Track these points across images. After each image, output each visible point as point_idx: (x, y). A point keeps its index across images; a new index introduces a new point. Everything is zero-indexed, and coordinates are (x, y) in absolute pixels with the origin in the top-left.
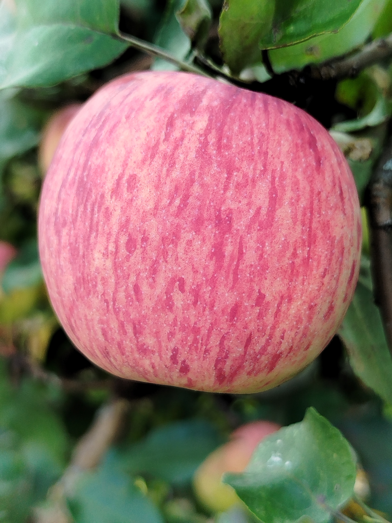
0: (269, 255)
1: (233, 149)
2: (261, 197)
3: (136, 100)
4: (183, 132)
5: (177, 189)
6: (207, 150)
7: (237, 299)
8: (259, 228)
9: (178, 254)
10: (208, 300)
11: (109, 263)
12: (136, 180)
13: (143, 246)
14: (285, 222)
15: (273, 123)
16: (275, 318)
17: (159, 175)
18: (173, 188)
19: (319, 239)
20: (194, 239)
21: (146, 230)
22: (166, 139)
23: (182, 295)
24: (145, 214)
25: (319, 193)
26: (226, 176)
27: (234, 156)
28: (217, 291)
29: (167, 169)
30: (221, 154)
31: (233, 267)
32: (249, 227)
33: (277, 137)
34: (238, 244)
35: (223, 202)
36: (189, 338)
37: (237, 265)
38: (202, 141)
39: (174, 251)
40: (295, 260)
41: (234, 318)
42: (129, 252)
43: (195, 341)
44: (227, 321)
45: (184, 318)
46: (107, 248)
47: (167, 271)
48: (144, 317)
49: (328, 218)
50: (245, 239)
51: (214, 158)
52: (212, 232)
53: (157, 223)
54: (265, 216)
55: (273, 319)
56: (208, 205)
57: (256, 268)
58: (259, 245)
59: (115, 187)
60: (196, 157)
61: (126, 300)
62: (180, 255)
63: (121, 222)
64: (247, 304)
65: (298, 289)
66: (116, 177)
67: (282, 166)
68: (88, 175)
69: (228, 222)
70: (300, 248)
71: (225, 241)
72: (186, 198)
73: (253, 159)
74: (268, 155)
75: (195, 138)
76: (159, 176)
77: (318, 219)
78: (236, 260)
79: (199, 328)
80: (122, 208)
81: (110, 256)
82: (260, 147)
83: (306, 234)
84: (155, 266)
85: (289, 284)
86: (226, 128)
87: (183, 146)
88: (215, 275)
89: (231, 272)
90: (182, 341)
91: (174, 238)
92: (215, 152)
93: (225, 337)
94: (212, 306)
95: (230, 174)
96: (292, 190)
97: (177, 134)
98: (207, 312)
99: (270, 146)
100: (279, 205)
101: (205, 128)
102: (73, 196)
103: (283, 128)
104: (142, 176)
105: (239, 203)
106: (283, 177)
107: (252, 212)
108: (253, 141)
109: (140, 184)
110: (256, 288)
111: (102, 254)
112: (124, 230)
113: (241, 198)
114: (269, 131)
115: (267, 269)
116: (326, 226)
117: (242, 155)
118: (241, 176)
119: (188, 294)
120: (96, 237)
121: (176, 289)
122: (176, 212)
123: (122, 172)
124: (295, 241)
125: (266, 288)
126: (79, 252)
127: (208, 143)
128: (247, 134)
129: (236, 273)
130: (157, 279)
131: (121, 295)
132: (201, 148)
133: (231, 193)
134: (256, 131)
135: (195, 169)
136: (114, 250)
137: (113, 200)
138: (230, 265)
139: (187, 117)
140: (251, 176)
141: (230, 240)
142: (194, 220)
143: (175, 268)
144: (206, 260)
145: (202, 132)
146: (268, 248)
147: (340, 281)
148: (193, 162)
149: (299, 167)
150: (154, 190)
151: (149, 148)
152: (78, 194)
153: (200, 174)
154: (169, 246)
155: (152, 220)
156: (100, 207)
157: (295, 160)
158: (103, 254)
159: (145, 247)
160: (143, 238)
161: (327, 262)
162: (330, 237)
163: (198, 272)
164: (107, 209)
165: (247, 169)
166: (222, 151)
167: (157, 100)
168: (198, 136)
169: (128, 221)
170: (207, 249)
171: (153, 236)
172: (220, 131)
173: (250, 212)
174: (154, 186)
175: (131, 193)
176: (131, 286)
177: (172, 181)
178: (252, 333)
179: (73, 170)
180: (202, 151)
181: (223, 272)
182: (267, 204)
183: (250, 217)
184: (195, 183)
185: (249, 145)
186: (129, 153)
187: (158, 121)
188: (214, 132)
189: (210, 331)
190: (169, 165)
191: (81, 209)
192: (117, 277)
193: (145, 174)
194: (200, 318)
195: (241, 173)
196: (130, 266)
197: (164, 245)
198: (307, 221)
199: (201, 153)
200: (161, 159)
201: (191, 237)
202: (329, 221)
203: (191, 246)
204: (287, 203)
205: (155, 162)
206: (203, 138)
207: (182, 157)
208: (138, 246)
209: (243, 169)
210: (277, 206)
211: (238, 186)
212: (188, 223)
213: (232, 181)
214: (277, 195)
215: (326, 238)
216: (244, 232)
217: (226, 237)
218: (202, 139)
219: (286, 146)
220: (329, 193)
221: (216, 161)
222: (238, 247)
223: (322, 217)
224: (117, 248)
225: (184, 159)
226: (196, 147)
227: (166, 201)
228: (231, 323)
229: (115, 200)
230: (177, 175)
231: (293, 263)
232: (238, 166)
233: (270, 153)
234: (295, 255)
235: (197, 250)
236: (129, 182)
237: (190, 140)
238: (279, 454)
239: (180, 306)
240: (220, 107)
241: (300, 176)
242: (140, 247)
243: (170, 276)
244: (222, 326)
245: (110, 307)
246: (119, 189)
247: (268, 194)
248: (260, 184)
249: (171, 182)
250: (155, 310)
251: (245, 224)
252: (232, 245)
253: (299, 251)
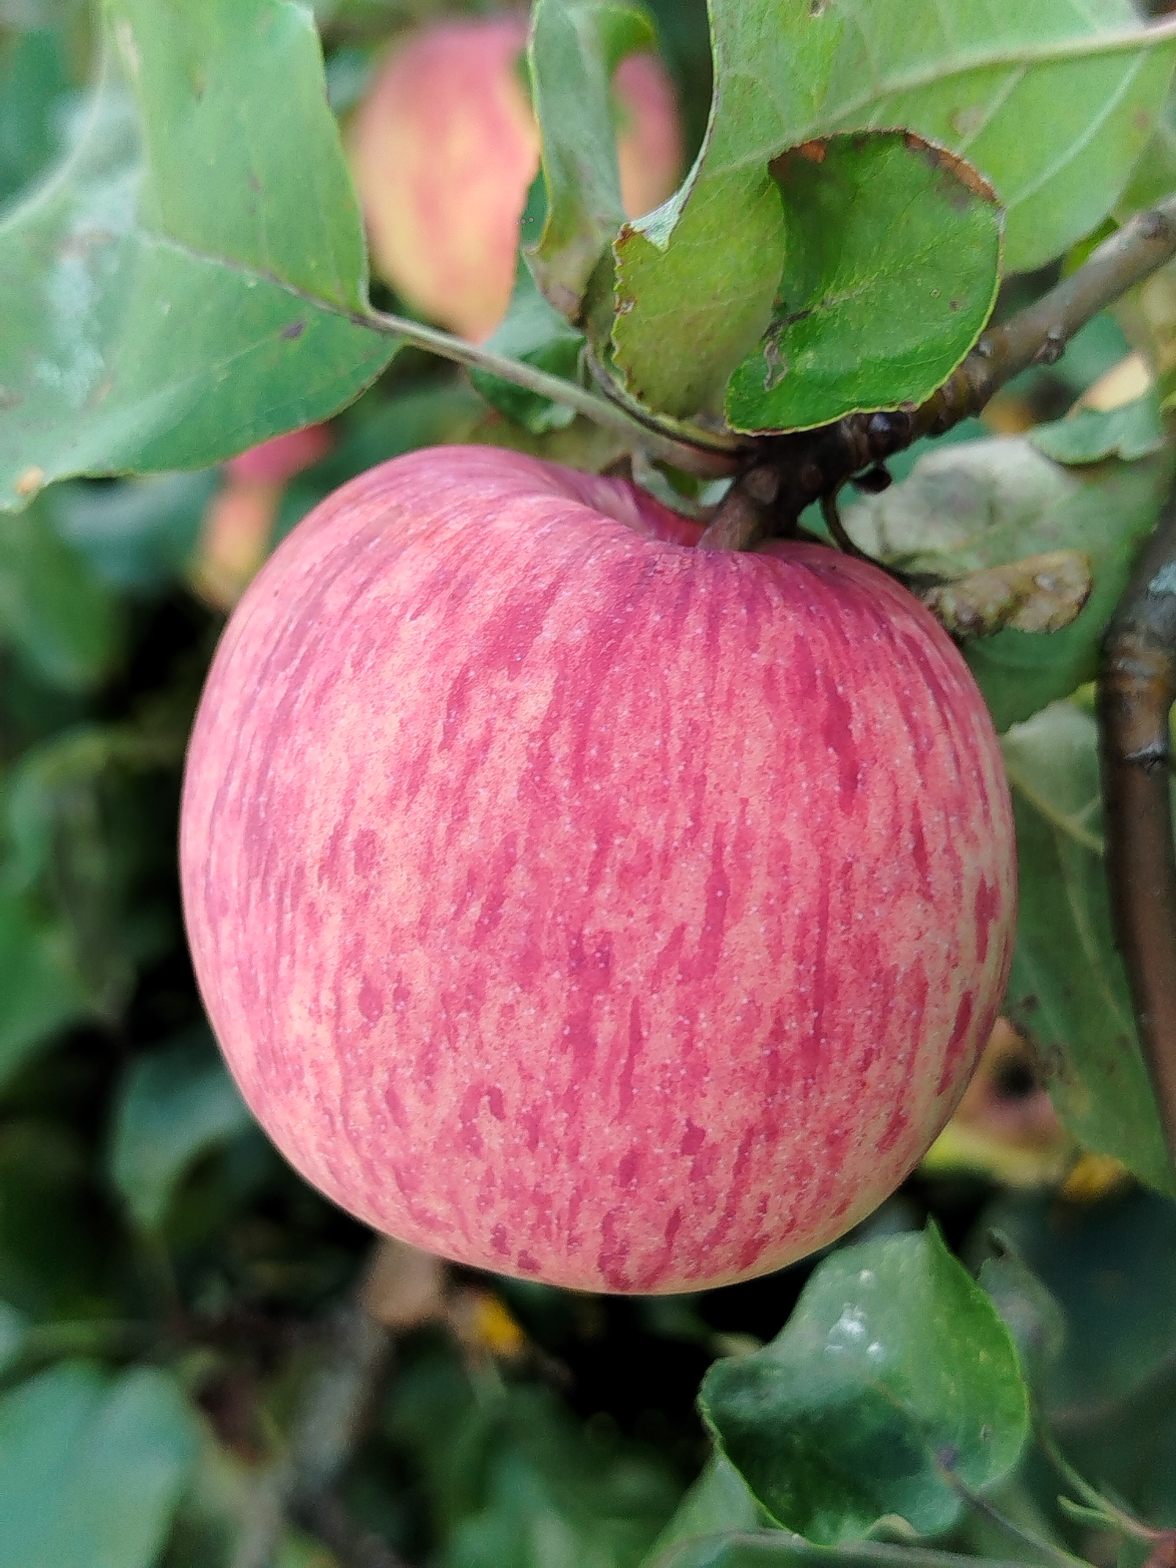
0: (708, 1040)
1: (613, 775)
2: (687, 898)
3: (381, 613)
4: (489, 726)
5: (472, 878)
6: (546, 778)
7: (635, 1139)
8: (680, 977)
9: (483, 1035)
10: (563, 1140)
11: (324, 1033)
12: (374, 847)
13: (398, 1007)
14: (750, 958)
15: (726, 687)
16: (735, 1175)
17: (428, 841)
18: (463, 875)
19: (845, 986)
20: (518, 1002)
21: (403, 972)
22: (446, 745)
23: (499, 1124)
24: (397, 933)
25: (848, 867)
26: (594, 847)
27: (617, 794)
28: (582, 1122)
29: (447, 824)
30: (582, 790)
31: (619, 1071)
32: (655, 976)
33: (733, 730)
34: (628, 1017)
35: (588, 913)
36: (526, 1212)
37: (629, 1067)
38: (536, 752)
39: (472, 1028)
40: (779, 1047)
41: (630, 1180)
42: (368, 1017)
43: (542, 1219)
44: (614, 1184)
45: (510, 1172)
46: (316, 1000)
47: (460, 1070)
48: (418, 1159)
49: (874, 928)
50: (644, 1006)
51: (564, 799)
52: (562, 989)
53: (427, 960)
54: (696, 947)
55: (731, 1176)
56: (550, 921)
57: (676, 1070)
58: (681, 1018)
59: (328, 854)
60: (519, 798)
61: (370, 1119)
62: (488, 1036)
63: (344, 943)
64: (661, 1151)
65: (791, 1107)
66: (329, 830)
67: (743, 811)
68: (268, 805)
69: (602, 965)
70: (793, 1017)
71: (595, 1011)
72: (495, 901)
73: (665, 801)
74: (705, 785)
75: (517, 744)
76: (430, 843)
77: (843, 937)
78: (626, 1054)
79: (548, 1196)
80: (344, 911)
81: (324, 1017)
82: (685, 766)
83: (809, 979)
84: (430, 1056)
85: (766, 1100)
86: (598, 712)
87: (487, 765)
88: (576, 1087)
89: (615, 1079)
90: (512, 1216)
91: (470, 997)
92: (566, 783)
93: (613, 1216)
94: (574, 1154)
95: (604, 842)
96: (769, 873)
97: (472, 730)
98: (563, 1165)
99: (712, 760)
100: (734, 917)
101: (545, 713)
102: (237, 846)
103: (752, 699)
104: (389, 839)
105: (628, 916)
106: (744, 842)
107: (662, 938)
108: (669, 747)
109: (383, 857)
110: (681, 1117)
111: (307, 1010)
112: (353, 965)
113: (633, 905)
114: (714, 713)
115: (706, 1075)
116: (867, 949)
117: (638, 789)
118: (634, 847)
119: (514, 1124)
120: (292, 965)
121: (484, 1111)
122: (472, 936)
123: (342, 818)
124: (778, 1003)
125: (705, 1116)
126: (257, 991)
127: (551, 759)
128: (653, 728)
129: (626, 1083)
130: (437, 1085)
131: (359, 1107)
132: (532, 773)
133: (608, 891)
134: (677, 718)
135: (516, 828)
136: (333, 1007)
137: (325, 887)
138: (610, 1067)
139: (501, 681)
140: (658, 847)
141: (607, 1008)
142: (517, 957)
143: (477, 1065)
144: (550, 1052)
145: (535, 727)
146: (704, 1025)
147: (917, 1062)
148: (510, 810)
149: (791, 806)
150: (418, 876)
151: (405, 765)
152: (248, 846)
153: (530, 844)
154: (460, 1015)
155: (416, 951)
156: (295, 897)
157: (781, 788)
158: (310, 1009)
159: (402, 1012)
160: (396, 991)
161: (872, 1034)
162: (879, 972)
163: (532, 1078)
164: (312, 905)
165: (649, 826)
166: (586, 780)
167: (428, 621)
168: (525, 738)
169: (359, 945)
170: (551, 1026)
171: (422, 989)
172: (583, 720)
173: (656, 939)
174: (419, 868)
175: (364, 877)
176: (379, 1093)
177: (460, 858)
178: (681, 1208)
179: (237, 773)
180: (534, 781)
181: (594, 1080)
182: (700, 916)
183: (656, 952)
184: (517, 866)
185: (657, 760)
186: (358, 770)
187: (429, 689)
188: (565, 725)
189: (575, 1203)
190: (453, 817)
191: (256, 887)
192: (346, 1069)
193: (397, 834)
194: (547, 1176)
195: (634, 838)
196: (372, 1047)
197: (447, 1012)
198: (811, 948)
199: (531, 788)
200: (433, 797)
201: (510, 998)
202: (876, 935)
203: (512, 1018)
204: (755, 909)
205: (417, 804)
206: (538, 745)
207: (484, 795)
208: (388, 1008)
209: (638, 827)
210: (728, 921)
211: (627, 875)
212: (502, 962)
213: (609, 861)
214: (726, 891)
215: (867, 978)
216: (642, 988)
217: (598, 1001)
218: (536, 745)
219: (757, 753)
220: (878, 860)
221: (570, 807)
222: (629, 1024)
223: (855, 928)
224: (339, 1002)
225: (489, 801)
226: (520, 768)
227: (446, 908)
228: (624, 1190)
229: (330, 888)
230: (472, 844)
231: (775, 1053)
232: (625, 820)
233: (712, 778)
234: (778, 1034)
235: (528, 1027)
236: (358, 847)
237: (504, 749)
238: (859, 1314)
239: (496, 1147)
240: (588, 647)
241: (792, 831)
242: (391, 1010)
243: (467, 1081)
244: (602, 1194)
245: (339, 1125)
246: (335, 862)
247: (703, 892)
248: (684, 865)
249: (458, 861)
250: (438, 1148)
251: (644, 968)
252: (612, 1021)
253: (790, 1025)
